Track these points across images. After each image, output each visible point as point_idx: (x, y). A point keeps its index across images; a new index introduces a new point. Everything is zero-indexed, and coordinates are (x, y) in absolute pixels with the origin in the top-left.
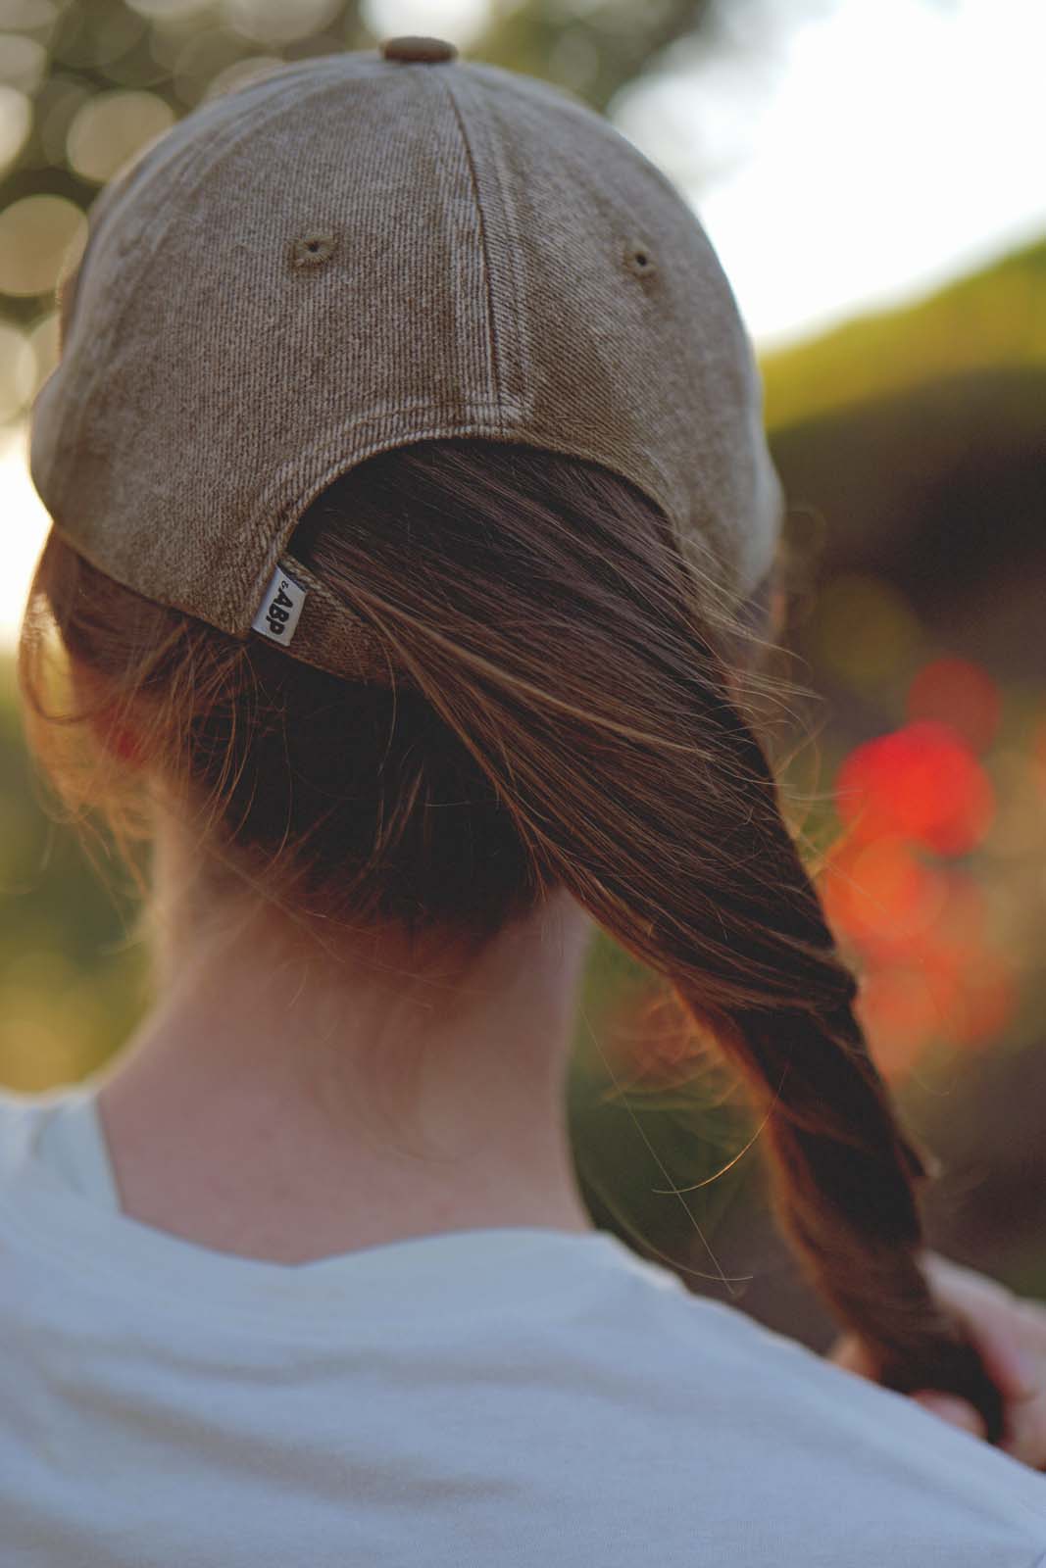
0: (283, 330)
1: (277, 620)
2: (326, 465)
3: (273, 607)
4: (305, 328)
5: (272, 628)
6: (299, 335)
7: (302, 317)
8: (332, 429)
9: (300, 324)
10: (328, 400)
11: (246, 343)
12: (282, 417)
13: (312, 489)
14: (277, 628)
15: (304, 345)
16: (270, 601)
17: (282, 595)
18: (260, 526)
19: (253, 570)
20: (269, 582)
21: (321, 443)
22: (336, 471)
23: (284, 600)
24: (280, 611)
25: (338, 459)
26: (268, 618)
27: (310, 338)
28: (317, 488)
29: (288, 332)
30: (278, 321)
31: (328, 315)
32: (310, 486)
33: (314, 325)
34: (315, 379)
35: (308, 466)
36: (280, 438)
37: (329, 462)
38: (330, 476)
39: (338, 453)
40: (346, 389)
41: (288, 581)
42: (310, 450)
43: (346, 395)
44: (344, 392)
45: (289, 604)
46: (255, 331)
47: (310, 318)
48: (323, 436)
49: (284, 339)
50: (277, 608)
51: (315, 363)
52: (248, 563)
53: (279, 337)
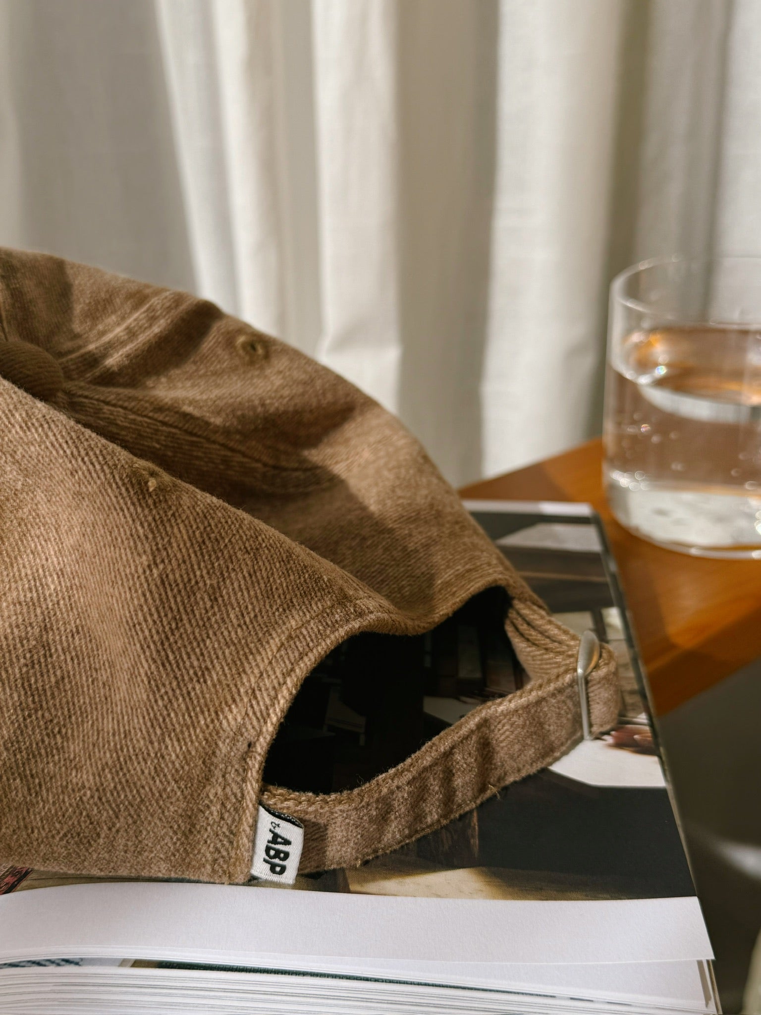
0: (161, 567)
1: (277, 861)
2: (272, 693)
3: (268, 849)
4: (186, 557)
5: (273, 870)
6: (183, 566)
7: (179, 546)
8: (260, 653)
9: (179, 556)
10: (239, 625)
11: (125, 592)
12: (198, 660)
13: (269, 724)
14: (278, 869)
15: (192, 576)
16: (261, 845)
17: (276, 836)
18: (227, 776)
19: (234, 820)
20: (254, 827)
21: (256, 671)
22: (285, 693)
23: (279, 840)
24: (278, 852)
25: (281, 681)
26: (265, 860)
27: (196, 567)
28: (274, 719)
29: (169, 568)
30: (151, 558)
31: (205, 536)
32: (266, 723)
33: (195, 552)
34: (216, 609)
35: (254, 702)
36: (205, 682)
37: (274, 688)
38: (282, 701)
39: (280, 676)
40: (254, 610)
41: (277, 821)
42: (247, 684)
43: (256, 616)
44: (252, 615)
45: (287, 842)
46: (130, 577)
47: (188, 545)
48: (254, 664)
49: (167, 576)
50: (274, 849)
51: (211, 591)
52: (226, 815)
53: (160, 575)
